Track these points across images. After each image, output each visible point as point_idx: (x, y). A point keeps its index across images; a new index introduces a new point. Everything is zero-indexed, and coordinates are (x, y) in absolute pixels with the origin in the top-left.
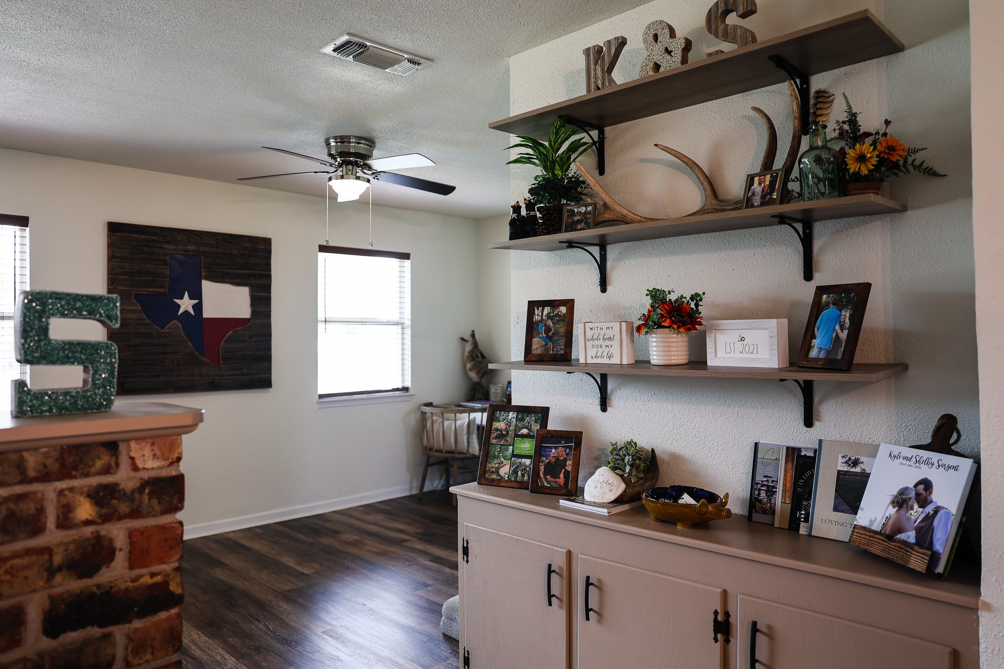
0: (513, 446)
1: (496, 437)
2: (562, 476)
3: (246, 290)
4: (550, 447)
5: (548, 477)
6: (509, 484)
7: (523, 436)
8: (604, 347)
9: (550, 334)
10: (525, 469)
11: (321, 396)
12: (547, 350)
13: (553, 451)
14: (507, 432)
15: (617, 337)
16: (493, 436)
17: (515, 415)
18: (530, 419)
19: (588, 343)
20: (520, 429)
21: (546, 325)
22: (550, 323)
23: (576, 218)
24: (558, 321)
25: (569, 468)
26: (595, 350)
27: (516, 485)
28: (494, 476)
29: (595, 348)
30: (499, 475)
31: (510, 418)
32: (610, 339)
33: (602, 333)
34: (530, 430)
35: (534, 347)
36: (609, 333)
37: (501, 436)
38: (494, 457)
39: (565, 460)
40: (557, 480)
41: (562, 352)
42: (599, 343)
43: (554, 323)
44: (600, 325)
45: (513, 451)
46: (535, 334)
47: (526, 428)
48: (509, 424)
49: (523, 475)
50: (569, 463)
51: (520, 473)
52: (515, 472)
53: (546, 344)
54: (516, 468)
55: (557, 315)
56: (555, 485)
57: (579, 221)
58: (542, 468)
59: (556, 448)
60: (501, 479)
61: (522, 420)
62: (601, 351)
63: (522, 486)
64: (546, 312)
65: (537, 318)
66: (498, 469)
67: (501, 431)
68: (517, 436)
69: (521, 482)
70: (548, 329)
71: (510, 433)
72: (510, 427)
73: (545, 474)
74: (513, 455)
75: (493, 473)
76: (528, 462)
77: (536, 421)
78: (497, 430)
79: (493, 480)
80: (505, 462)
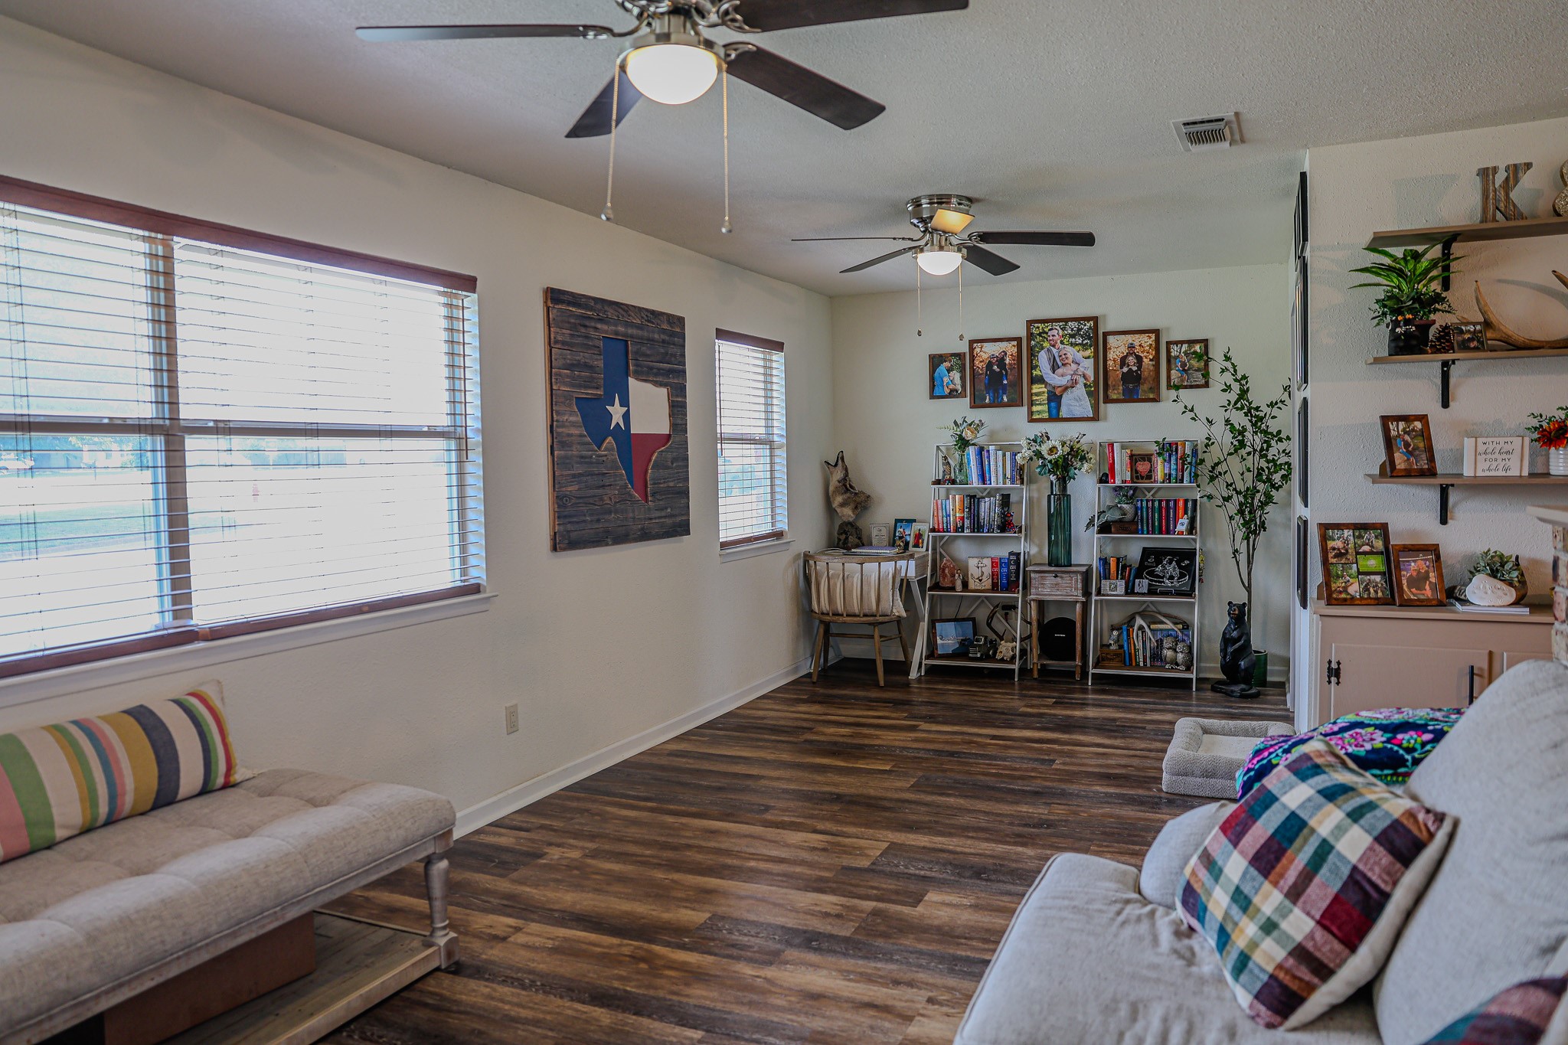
0: (1357, 563)
1: (1335, 556)
2: (1427, 587)
3: (664, 391)
4: (1408, 561)
5: (1414, 590)
6: (1364, 602)
7: (1365, 553)
8: (1499, 461)
9: (1410, 449)
10: (1377, 586)
11: (724, 545)
12: (1411, 464)
13: (1413, 564)
14: (1347, 551)
15: (1518, 451)
16: (1330, 555)
17: (1351, 532)
18: (1370, 535)
19: (1478, 457)
20: (1361, 547)
21: (1404, 440)
22: (1407, 438)
23: (1467, 336)
24: (1415, 436)
25: (1433, 580)
26: (1488, 463)
27: (1372, 602)
28: (1343, 596)
29: (1488, 462)
30: (1349, 594)
31: (1346, 536)
32: (1507, 452)
33: (1498, 447)
34: (1372, 547)
35: (1397, 462)
36: (1508, 447)
37: (1340, 555)
38: (1338, 577)
39: (1427, 573)
40: (1423, 592)
41: (1426, 467)
42: (1493, 457)
43: (1412, 439)
44: (1496, 440)
45: (1358, 569)
46: (1395, 449)
47: (1368, 544)
48: (1346, 542)
49: (1376, 592)
50: (1431, 575)
51: (1372, 590)
52: (1366, 589)
53: (1408, 459)
54: (1366, 586)
55: (1413, 430)
56: (1422, 597)
57: (1470, 340)
58: (1404, 582)
59: (1414, 561)
60: (1353, 598)
61: (1360, 537)
62: (1495, 464)
63: (1379, 602)
64: (1401, 427)
65: (1393, 433)
66: (1345, 590)
67: (1339, 549)
68: (1358, 553)
69: (1377, 599)
70: (1407, 445)
71: (1350, 551)
72: (1348, 545)
73: (1409, 587)
74: (1359, 573)
75: (1341, 592)
76: (1378, 578)
77: (1376, 537)
78: (1334, 549)
79: (1345, 600)
80: (1351, 580)
